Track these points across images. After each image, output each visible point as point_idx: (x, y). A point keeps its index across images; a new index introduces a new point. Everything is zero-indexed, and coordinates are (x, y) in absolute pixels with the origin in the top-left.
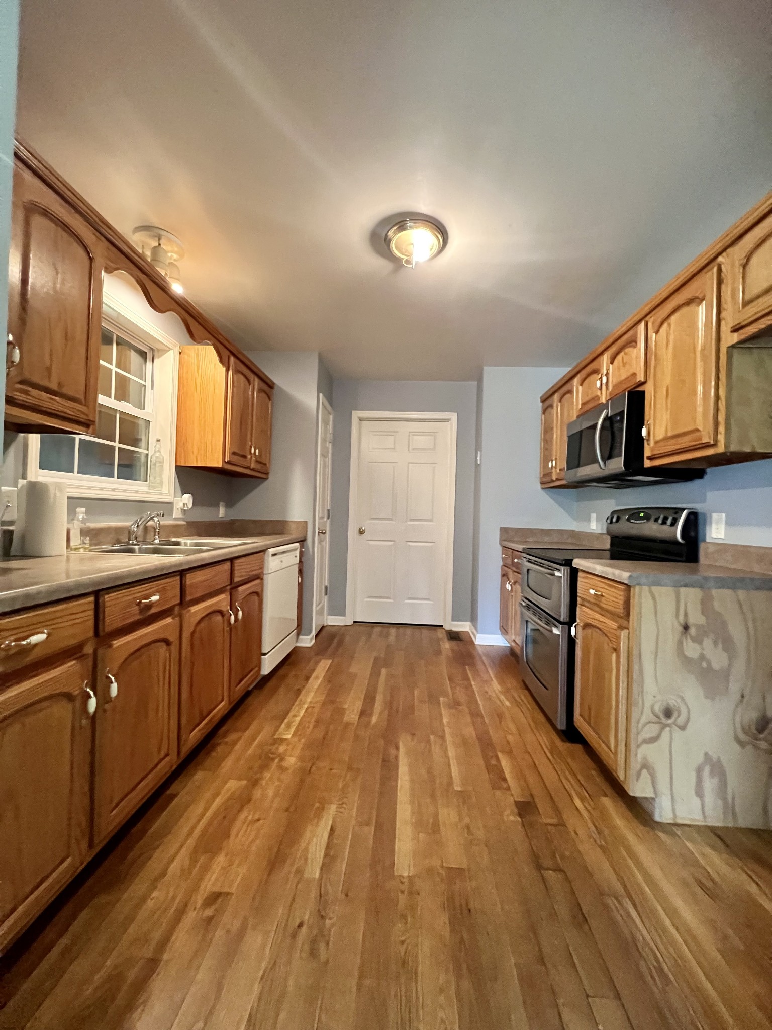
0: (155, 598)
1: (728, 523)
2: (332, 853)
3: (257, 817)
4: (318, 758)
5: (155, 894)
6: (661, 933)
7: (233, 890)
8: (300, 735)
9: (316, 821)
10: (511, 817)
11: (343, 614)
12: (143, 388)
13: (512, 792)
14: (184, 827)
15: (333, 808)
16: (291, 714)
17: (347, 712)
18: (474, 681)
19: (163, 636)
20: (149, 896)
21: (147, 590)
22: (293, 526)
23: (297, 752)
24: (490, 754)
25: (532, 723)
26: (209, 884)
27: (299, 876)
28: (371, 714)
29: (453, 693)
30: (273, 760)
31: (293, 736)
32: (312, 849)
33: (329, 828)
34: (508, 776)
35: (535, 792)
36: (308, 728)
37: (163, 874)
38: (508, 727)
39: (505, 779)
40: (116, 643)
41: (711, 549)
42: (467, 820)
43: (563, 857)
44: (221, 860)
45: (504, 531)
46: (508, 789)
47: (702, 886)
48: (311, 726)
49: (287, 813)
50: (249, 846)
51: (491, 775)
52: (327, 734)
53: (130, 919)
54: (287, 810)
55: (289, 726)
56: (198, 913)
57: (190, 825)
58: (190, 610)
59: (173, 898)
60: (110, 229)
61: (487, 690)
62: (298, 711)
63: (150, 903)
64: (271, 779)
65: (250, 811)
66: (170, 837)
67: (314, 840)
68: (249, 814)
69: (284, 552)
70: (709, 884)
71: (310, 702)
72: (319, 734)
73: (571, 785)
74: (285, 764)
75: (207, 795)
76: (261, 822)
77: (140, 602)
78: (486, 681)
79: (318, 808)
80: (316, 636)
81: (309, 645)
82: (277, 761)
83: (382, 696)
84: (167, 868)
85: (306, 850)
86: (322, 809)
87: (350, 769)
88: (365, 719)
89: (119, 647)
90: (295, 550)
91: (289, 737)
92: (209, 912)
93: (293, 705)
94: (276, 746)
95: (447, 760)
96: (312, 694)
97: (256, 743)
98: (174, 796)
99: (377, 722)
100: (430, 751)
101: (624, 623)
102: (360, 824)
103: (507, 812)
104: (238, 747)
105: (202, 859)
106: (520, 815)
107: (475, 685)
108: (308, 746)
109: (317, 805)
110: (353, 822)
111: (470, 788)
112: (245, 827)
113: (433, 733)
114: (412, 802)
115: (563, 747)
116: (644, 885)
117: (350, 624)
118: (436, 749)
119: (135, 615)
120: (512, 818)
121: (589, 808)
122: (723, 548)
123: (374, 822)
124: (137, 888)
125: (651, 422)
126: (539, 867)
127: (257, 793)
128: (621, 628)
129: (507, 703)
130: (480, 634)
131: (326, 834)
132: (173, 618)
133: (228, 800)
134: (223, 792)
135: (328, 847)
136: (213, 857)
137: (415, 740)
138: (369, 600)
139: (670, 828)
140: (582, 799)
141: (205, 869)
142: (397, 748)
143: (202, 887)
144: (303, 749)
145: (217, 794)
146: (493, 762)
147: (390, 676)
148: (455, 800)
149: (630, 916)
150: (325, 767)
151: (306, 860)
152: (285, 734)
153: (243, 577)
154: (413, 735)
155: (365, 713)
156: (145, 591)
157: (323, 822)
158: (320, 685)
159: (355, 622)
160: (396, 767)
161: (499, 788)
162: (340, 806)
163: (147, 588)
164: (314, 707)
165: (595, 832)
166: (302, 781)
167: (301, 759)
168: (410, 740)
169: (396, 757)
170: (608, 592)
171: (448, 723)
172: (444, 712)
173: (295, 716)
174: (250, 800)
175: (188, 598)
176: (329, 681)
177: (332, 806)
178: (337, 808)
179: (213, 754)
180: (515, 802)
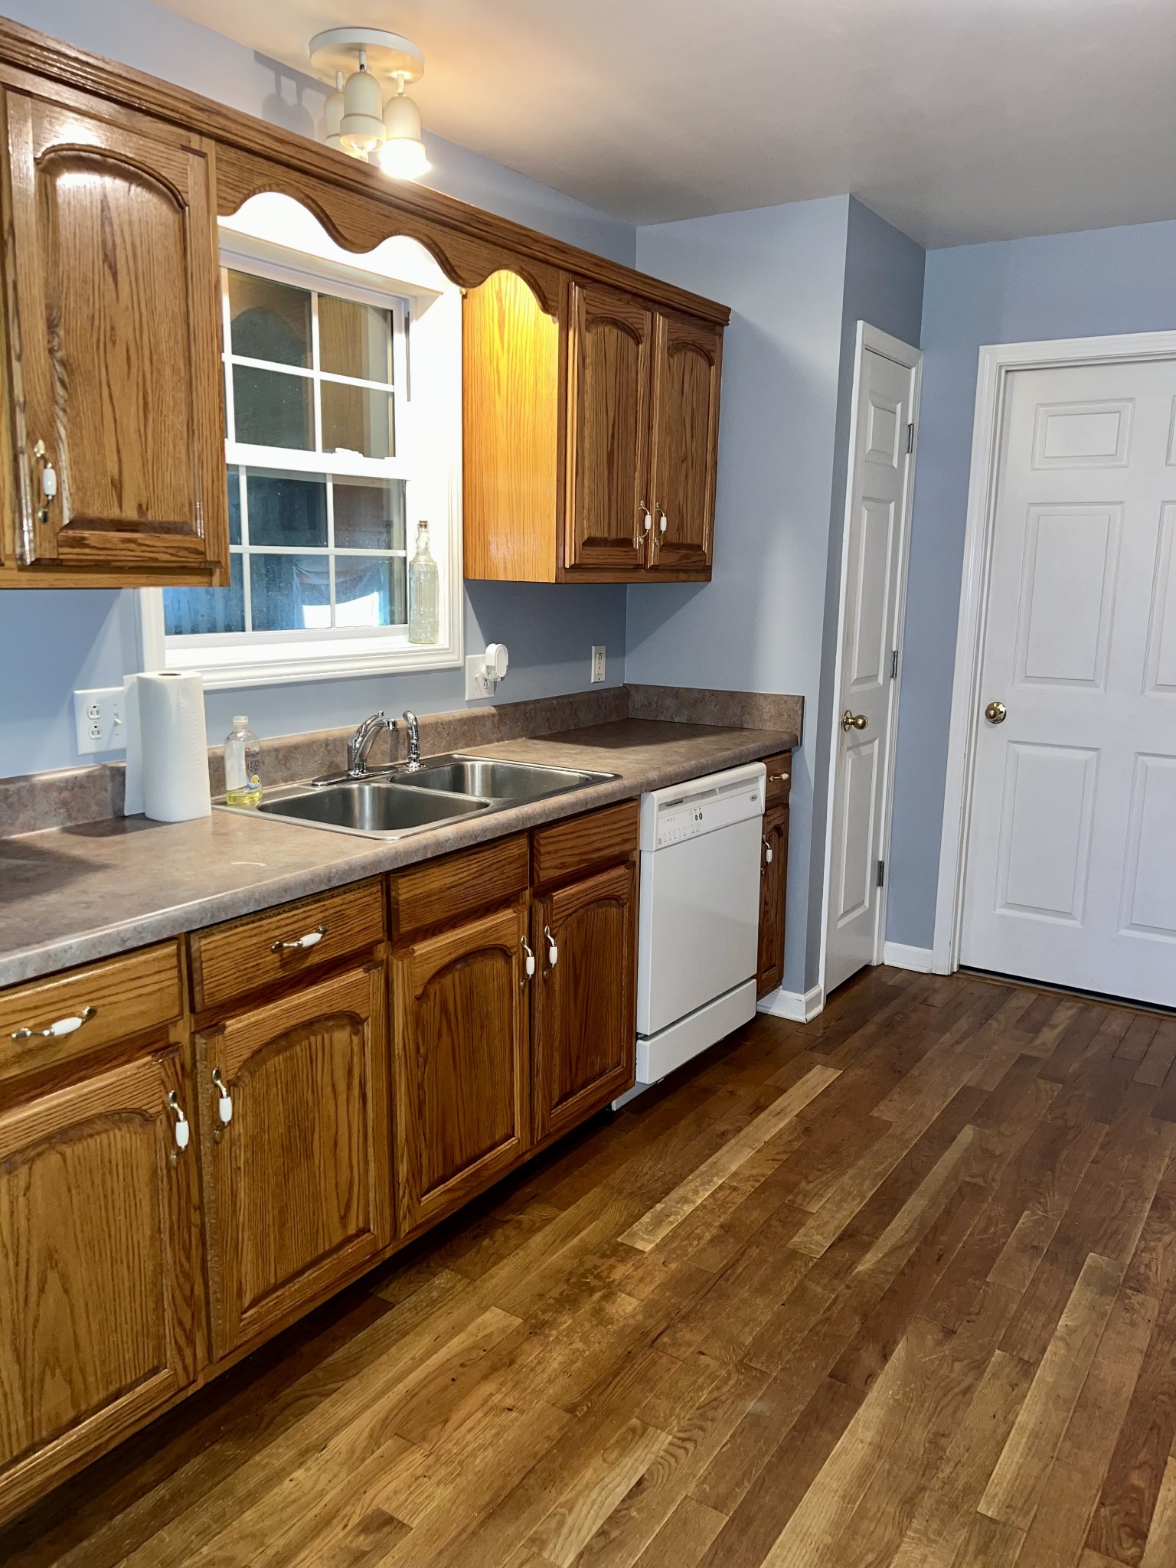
0: (310, 939)
2: (614, 1534)
3: (509, 1402)
4: (685, 1318)
5: (299, 1474)
7: (414, 1525)
8: (674, 1250)
9: (614, 1455)
11: (925, 939)
12: (391, 399)
14: (379, 1374)
15: (664, 1440)
16: (674, 1195)
17: (811, 1223)
19: (343, 1005)
20: (290, 1474)
21: (295, 922)
22: (769, 710)
23: (647, 1290)
26: (383, 1495)
27: (535, 1549)
28: (866, 1247)
30: (592, 1290)
31: (659, 1248)
32: (582, 1507)
33: (634, 1482)
36: (700, 1238)
37: (321, 1446)
40: (233, 1025)
44: (416, 1458)
48: (708, 1236)
49: (567, 1416)
50: (473, 1455)
52: (734, 1265)
53: (252, 1498)
54: (571, 1409)
55: (658, 1222)
56: (346, 1536)
57: (393, 1373)
58: (414, 951)
59: (322, 1494)
60: (218, 113)
62: (696, 1192)
63: (287, 1485)
64: (571, 1330)
65: (503, 1384)
66: (355, 1381)
67: (594, 1494)
68: (499, 1390)
69: (704, 794)
71: (735, 1175)
72: (714, 1262)
74: (611, 1309)
75: (442, 1324)
76: (514, 1414)
77: (280, 946)
79: (633, 1430)
80: (831, 997)
81: (801, 1017)
82: (597, 1296)
83: (924, 1202)
84: (329, 1438)
85: (570, 1506)
86: (638, 1434)
87: (743, 1366)
88: (844, 1255)
89: (238, 1031)
90: (753, 780)
91: (648, 1247)
92: (363, 1542)
93: (692, 1171)
94: (612, 1261)
95: (1001, 1430)
96: (748, 1153)
97: (575, 1241)
98: (387, 1306)
99: (871, 1272)
100: (968, 1389)
102: (702, 1500)
104: (537, 1240)
105: (388, 1445)
108: (676, 1284)
109: (634, 1421)
110: (691, 1488)
112: (479, 1414)
114: (847, 1498)
117: (946, 974)
119: (270, 969)
123: (735, 1506)
124: (278, 1452)
127: (531, 1354)
131: (623, 1491)
132: (367, 970)
133: (475, 1347)
134: (471, 1328)
135: (613, 1519)
136: (406, 1449)
137: (947, 1350)
138: (1006, 912)
141: (385, 1465)
143: (371, 1493)
144: (663, 1286)
145: (457, 1329)
146: (1137, 1479)
147: (981, 1152)
150: (689, 1344)
151: (561, 1524)
152: (643, 1239)
153: (568, 867)
155: (853, 1239)
156: (292, 923)
157: (628, 1462)
158: (780, 1135)
159: (961, 967)
160: (858, 1400)
162: (679, 1443)
163: (295, 919)
164: (735, 1189)
166: (629, 1356)
167: (650, 1307)
169: (870, 1378)
173: (685, 1200)
174: (512, 1363)
175: (405, 928)
176: (807, 1131)
177: (664, 1435)
178: (670, 1444)
179: (486, 1242)
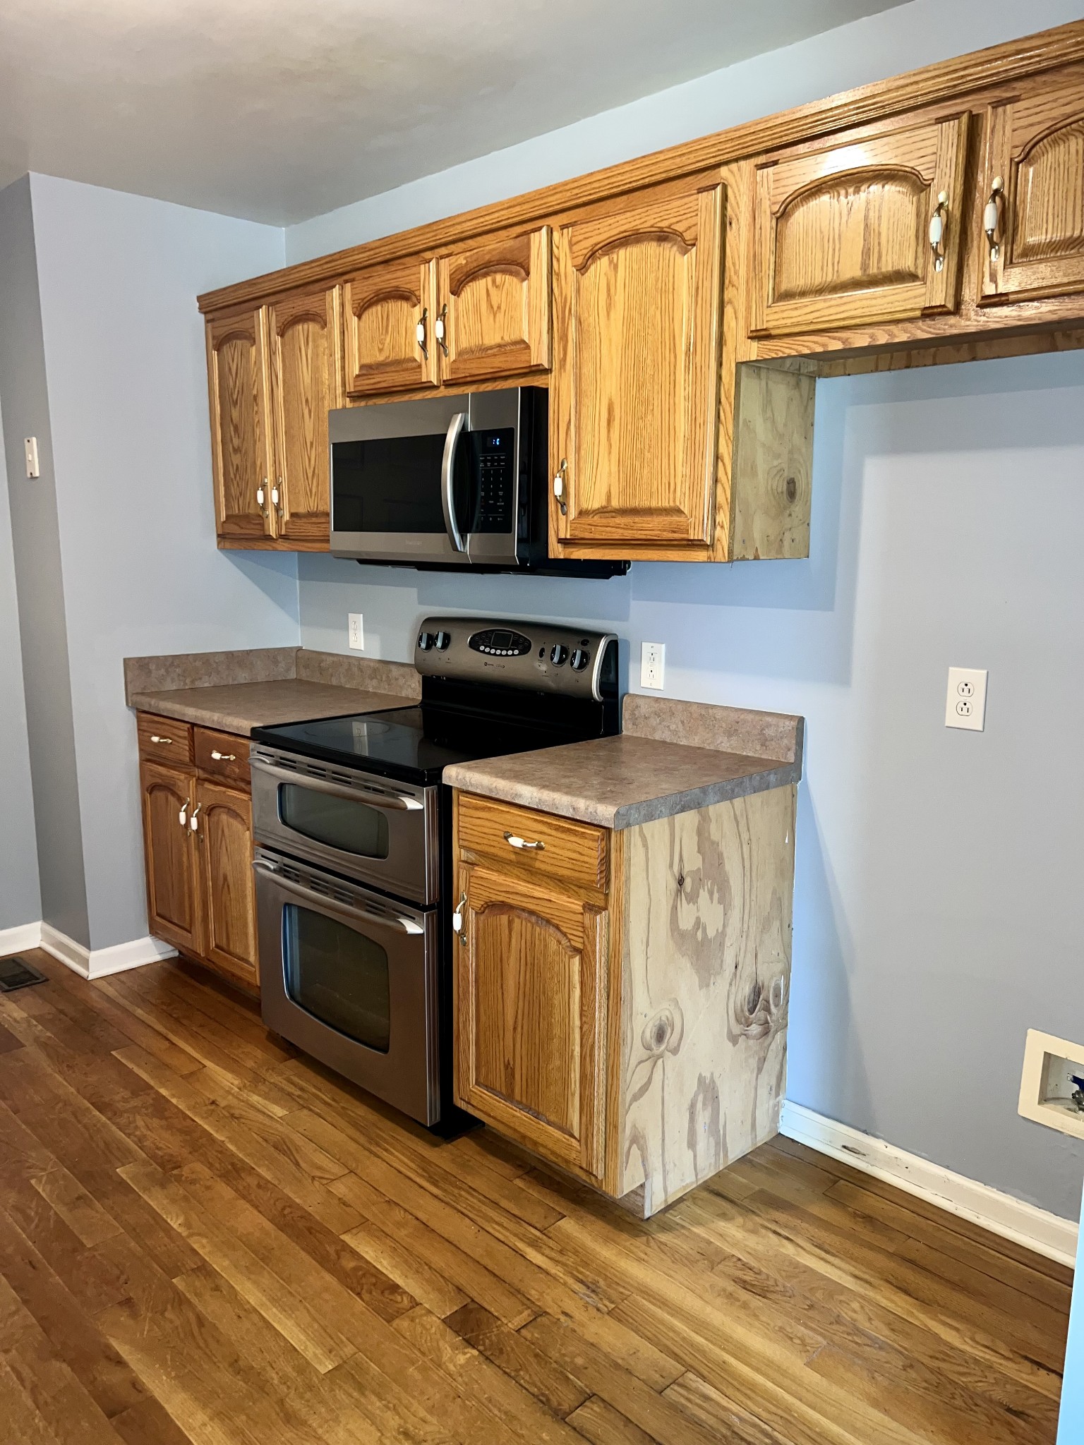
1: (671, 662)
6: (748, 1392)
10: (459, 1358)
13: (427, 1306)
18: (164, 1086)
24: (331, 1250)
25: (357, 1135)
29: (140, 1141)
34: (396, 1277)
35: (462, 1281)
38: (319, 1168)
39: (395, 1288)
41: (644, 709)
42: (393, 1421)
43: (577, 1371)
45: (137, 668)
46: (415, 1304)
47: (745, 1285)
51: (366, 1296)
61: (212, 1098)
70: (749, 1277)
73: (504, 1230)
78: (192, 1074)
101: (598, 900)
103: (447, 1352)
106: (470, 1343)
107: (173, 1096)
111: (349, 1350)
113: (173, 1271)
115: (442, 1156)
116: (693, 1334)
118: (210, 1307)
120: (461, 1359)
121: (553, 1254)
122: (665, 707)
125: (570, 465)
126: (561, 1416)
128: (591, 908)
129: (279, 1111)
130: (95, 950)
139: (664, 1219)
140: (534, 1244)
142: (120, 1362)
148: (340, 1395)
149: (706, 1398)
154: (128, 1303)
161: (400, 1313)
165: (588, 1292)
168: (131, 1322)
170: (557, 842)
171: (187, 1224)
172: (156, 1200)
180: (444, 1321)
